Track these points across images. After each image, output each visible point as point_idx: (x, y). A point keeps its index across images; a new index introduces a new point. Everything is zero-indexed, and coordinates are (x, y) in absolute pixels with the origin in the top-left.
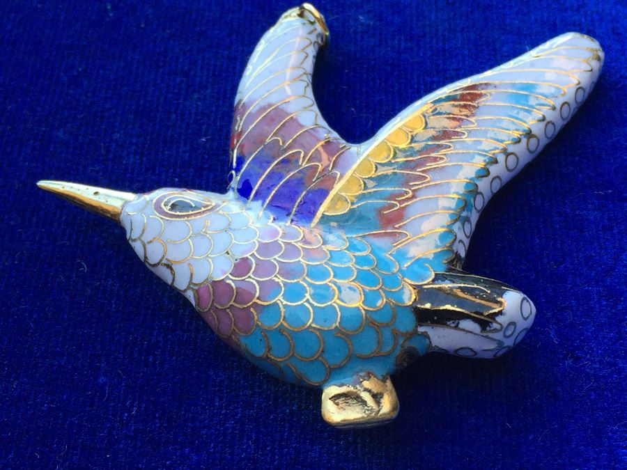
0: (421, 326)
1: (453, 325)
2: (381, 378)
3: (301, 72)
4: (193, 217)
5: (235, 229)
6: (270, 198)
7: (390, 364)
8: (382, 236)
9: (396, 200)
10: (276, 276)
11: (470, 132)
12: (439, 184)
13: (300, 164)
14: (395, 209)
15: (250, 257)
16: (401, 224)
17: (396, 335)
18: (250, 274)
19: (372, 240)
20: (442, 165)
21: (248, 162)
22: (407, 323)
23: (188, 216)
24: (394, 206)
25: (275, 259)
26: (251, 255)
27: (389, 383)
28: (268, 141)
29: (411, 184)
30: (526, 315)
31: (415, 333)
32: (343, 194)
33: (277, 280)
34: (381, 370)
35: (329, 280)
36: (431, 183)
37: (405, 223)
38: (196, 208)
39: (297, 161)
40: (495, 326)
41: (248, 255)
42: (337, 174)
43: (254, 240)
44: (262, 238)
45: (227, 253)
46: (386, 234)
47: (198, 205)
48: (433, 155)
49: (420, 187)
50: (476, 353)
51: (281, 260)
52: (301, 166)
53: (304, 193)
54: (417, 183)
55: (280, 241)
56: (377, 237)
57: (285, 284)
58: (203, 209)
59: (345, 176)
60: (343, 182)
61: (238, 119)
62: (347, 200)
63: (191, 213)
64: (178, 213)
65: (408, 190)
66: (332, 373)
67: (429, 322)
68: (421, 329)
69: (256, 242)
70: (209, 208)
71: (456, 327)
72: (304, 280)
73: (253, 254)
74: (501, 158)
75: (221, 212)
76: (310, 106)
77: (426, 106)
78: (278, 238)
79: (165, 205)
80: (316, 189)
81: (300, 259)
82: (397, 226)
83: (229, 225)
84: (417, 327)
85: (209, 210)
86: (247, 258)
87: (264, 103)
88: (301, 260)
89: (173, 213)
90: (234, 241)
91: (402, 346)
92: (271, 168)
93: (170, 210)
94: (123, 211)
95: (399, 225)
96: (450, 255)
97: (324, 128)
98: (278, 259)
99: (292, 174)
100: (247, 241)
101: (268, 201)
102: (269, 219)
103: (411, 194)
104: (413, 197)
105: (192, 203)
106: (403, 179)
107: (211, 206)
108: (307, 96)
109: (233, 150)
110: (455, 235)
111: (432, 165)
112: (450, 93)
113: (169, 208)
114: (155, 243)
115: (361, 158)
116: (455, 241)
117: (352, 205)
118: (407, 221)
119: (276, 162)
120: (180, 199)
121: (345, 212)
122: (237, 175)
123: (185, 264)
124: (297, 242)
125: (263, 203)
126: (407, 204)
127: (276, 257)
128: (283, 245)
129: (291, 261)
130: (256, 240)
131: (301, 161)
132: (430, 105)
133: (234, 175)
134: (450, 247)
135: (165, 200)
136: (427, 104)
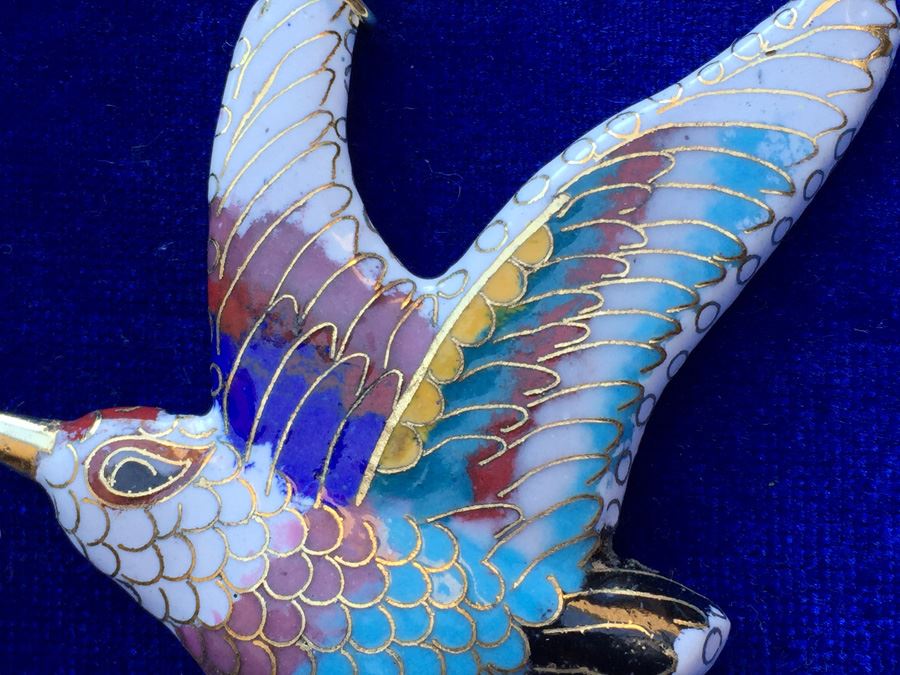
3: (327, 118)
4: (156, 502)
5: (229, 525)
6: (284, 437)
8: (478, 518)
9: (499, 434)
10: (301, 639)
11: (634, 260)
12: (574, 392)
13: (332, 356)
14: (499, 454)
15: (257, 594)
16: (509, 490)
18: (260, 632)
19: (457, 525)
20: (583, 347)
21: (242, 352)
23: (147, 499)
24: (498, 446)
25: (298, 599)
26: (257, 590)
28: (273, 303)
29: (527, 394)
30: (711, 656)
32: (409, 424)
33: (303, 646)
36: (563, 392)
37: (515, 485)
39: (328, 349)
41: (253, 589)
42: (397, 376)
43: (262, 553)
44: (277, 549)
45: (220, 575)
46: (484, 513)
47: (164, 471)
48: (567, 322)
49: (542, 400)
51: (307, 601)
52: (333, 361)
53: (342, 424)
54: (537, 391)
55: (306, 553)
56: (470, 520)
57: (317, 656)
58: (172, 480)
59: (412, 383)
60: (408, 397)
61: (217, 247)
62: (415, 438)
63: (151, 491)
64: (130, 494)
65: (521, 409)
69: (265, 556)
70: (181, 475)
72: (348, 644)
73: (262, 584)
74: (687, 319)
75: (202, 483)
76: (344, 208)
77: (556, 201)
78: (302, 545)
79: (107, 475)
80: (362, 414)
81: (339, 596)
83: (219, 512)
86: (251, 594)
87: (257, 213)
88: (342, 599)
89: (122, 494)
90: (229, 554)
92: (281, 366)
93: (116, 487)
94: (38, 471)
95: (506, 491)
96: (593, 546)
97: (374, 256)
98: (303, 598)
99: (319, 379)
100: (251, 554)
101: (281, 444)
102: (286, 493)
103: (526, 419)
104: (530, 425)
105: (151, 467)
106: (514, 382)
107: (184, 471)
108: (337, 181)
109: (214, 317)
110: (601, 500)
111: (565, 347)
112: (602, 161)
113: (113, 481)
114: (100, 544)
115: (440, 337)
116: (600, 514)
117: (425, 447)
118: (520, 482)
119: (290, 353)
120: (132, 459)
121: (413, 465)
122: (225, 379)
123: (154, 588)
124: (332, 555)
125: (274, 450)
126: (519, 442)
127: (299, 593)
128: (310, 565)
129: (326, 603)
130: (266, 552)
131: (333, 348)
132: (563, 199)
133: (220, 377)
134: (593, 530)
135: (106, 462)
136: (558, 196)
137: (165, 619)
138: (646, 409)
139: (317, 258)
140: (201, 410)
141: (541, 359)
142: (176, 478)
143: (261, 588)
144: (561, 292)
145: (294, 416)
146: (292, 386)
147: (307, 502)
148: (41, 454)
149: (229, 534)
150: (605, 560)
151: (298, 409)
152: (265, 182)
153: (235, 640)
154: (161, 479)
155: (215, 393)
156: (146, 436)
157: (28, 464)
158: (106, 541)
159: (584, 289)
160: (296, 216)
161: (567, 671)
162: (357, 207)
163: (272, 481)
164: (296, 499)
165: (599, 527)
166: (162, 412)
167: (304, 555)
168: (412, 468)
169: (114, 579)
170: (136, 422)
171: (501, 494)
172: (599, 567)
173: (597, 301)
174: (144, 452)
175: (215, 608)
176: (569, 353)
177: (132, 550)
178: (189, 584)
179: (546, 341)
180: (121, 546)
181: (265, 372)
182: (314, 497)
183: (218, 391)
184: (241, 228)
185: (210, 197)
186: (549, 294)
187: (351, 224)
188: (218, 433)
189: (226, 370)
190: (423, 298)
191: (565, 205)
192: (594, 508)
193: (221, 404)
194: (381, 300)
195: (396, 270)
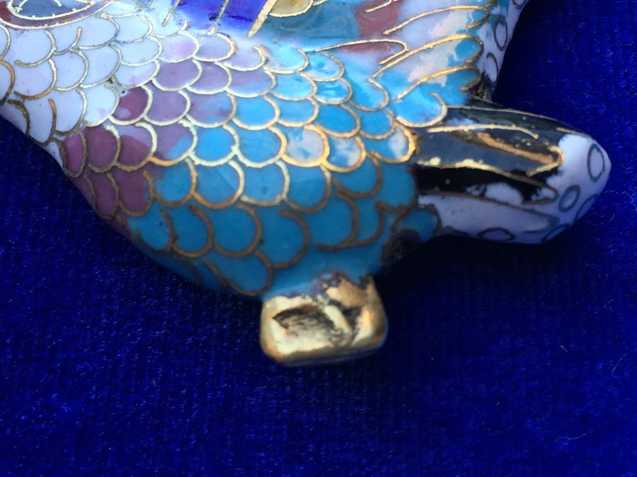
0: (424, 194)
1: (477, 193)
2: (358, 281)
4: (57, 25)
5: (124, 42)
7: (374, 259)
8: (363, 49)
10: (185, 118)
14: (385, 5)
15: (144, 87)
16: (394, 29)
17: (382, 210)
18: (144, 115)
22: (400, 192)
23: (50, 22)
25: (185, 90)
26: (146, 84)
27: (371, 290)
30: (595, 173)
31: (414, 206)
33: (186, 124)
34: (358, 269)
35: (273, 122)
37: (400, 26)
38: (64, 9)
40: (546, 192)
41: (141, 85)
43: (154, 60)
44: (168, 57)
45: (110, 80)
46: (370, 46)
47: (69, 4)
50: (513, 237)
51: (195, 91)
55: (196, 60)
56: (355, 50)
57: (200, 130)
58: (75, 11)
63: (54, 16)
64: (34, 18)
66: (278, 276)
67: (437, 189)
68: (424, 201)
69: (157, 62)
70: (85, 9)
71: (482, 196)
72: (231, 123)
73: (151, 82)
75: (103, 15)
78: (193, 55)
79: (14, 6)
81: (226, 88)
82: (387, 32)
83: (116, 35)
84: (417, 197)
85: (85, 13)
86: (140, 88)
88: (228, 90)
89: (25, 17)
90: (121, 63)
91: (393, 229)
93: (21, 13)
95: (390, 31)
98: (190, 89)
100: (143, 61)
102: (181, 25)
107: (88, 7)
113: (19, 9)
118: (404, 24)
121: (304, 11)
123: (45, 101)
124: (222, 61)
127: (187, 86)
128: (200, 67)
129: (212, 92)
130: (157, 59)
142: (79, 11)
143: (149, 84)
149: (124, 50)
158: (5, 58)
167: (194, 61)
168: (303, 14)
182: (208, 29)
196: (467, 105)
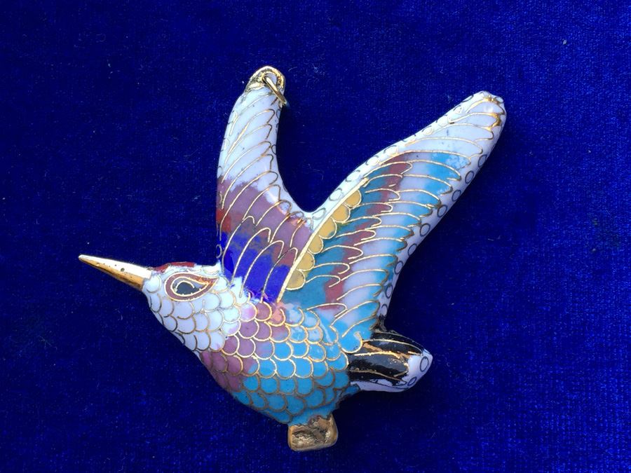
1: (374, 381)
2: (326, 417)
3: (268, 145)
4: (194, 299)
5: (224, 308)
6: (248, 274)
7: (333, 407)
8: (327, 309)
9: (337, 275)
10: (254, 354)
11: (395, 205)
12: (369, 259)
13: (269, 241)
14: (337, 283)
15: (236, 336)
16: (341, 297)
17: (335, 390)
18: (236, 352)
19: (319, 311)
20: (373, 240)
21: (230, 239)
22: (343, 381)
23: (191, 297)
24: (337, 280)
25: (253, 338)
27: (331, 420)
28: (244, 219)
29: (349, 258)
30: (422, 369)
31: (349, 385)
32: (300, 270)
33: (254, 358)
34: (325, 413)
35: (290, 357)
36: (364, 258)
37: (344, 296)
39: (267, 239)
40: (401, 382)
41: (234, 335)
42: (295, 250)
44: (244, 319)
45: (220, 329)
46: (331, 307)
47: (197, 287)
48: (367, 230)
49: (356, 261)
51: (257, 339)
52: (269, 244)
53: (272, 269)
54: (354, 258)
55: (256, 320)
56: (324, 309)
57: (261, 361)
58: (201, 290)
59: (302, 253)
60: (300, 258)
61: (221, 195)
62: (302, 276)
63: (192, 294)
64: (183, 295)
66: (293, 417)
67: (358, 379)
68: (352, 383)
69: (239, 321)
70: (205, 288)
71: (376, 383)
72: (273, 358)
74: (416, 230)
75: (213, 292)
76: (275, 181)
77: (363, 180)
78: (255, 318)
79: (174, 288)
80: (280, 265)
81: (270, 338)
83: (220, 304)
84: (350, 383)
85: (205, 291)
86: (233, 336)
87: (239, 182)
89: (180, 295)
90: (224, 321)
91: (340, 396)
92: (247, 245)
93: (177, 292)
94: (144, 287)
96: (375, 322)
97: (286, 201)
98: (255, 338)
99: (263, 251)
100: (233, 320)
101: (246, 277)
102: (248, 296)
103: (349, 268)
104: (350, 271)
105: (192, 285)
106: (343, 254)
107: (206, 286)
108: (272, 170)
109: (219, 225)
110: (379, 303)
111: (365, 240)
112: (382, 165)
113: (176, 290)
114: (169, 317)
115: (314, 235)
116: (378, 309)
117: (307, 280)
118: (346, 294)
119: (251, 240)
120: (184, 281)
122: (223, 250)
123: (192, 335)
124: (267, 321)
125: (243, 279)
126: (345, 278)
127: (253, 336)
128: (258, 325)
129: (264, 340)
131: (269, 238)
132: (366, 180)
133: (221, 250)
134: (375, 315)
135: (173, 282)
136: (363, 178)
137: (195, 350)
138: (399, 268)
139: (263, 201)
140: (213, 263)
141: (355, 245)
143: (237, 334)
144: (364, 218)
145: (252, 266)
146: (251, 253)
147: (257, 300)
148: (145, 280)
149: (226, 312)
150: (381, 329)
151: (254, 263)
152: (242, 170)
153: (226, 355)
154: (196, 289)
155: (218, 257)
156: (190, 272)
157: (139, 286)
158: (172, 315)
159: (374, 217)
160: (255, 184)
161: (363, 371)
162: (280, 181)
163: (243, 292)
164: (253, 298)
165: (378, 315)
166: (195, 264)
168: (301, 288)
169: (174, 333)
170: (186, 267)
171: (338, 299)
172: (378, 331)
173: (379, 221)
174: (189, 279)
175: (217, 343)
176: (367, 243)
177: (183, 319)
178: (207, 333)
179: (357, 238)
180: (178, 317)
181: (240, 248)
182: (259, 298)
183: (219, 256)
184: (231, 188)
185: (218, 176)
186: (359, 218)
187: (277, 188)
188: (220, 272)
189: (224, 246)
190: (307, 219)
191: (367, 182)
192: (377, 306)
193: (221, 261)
194: (289, 219)
195: (295, 207)
196: (372, 338)
